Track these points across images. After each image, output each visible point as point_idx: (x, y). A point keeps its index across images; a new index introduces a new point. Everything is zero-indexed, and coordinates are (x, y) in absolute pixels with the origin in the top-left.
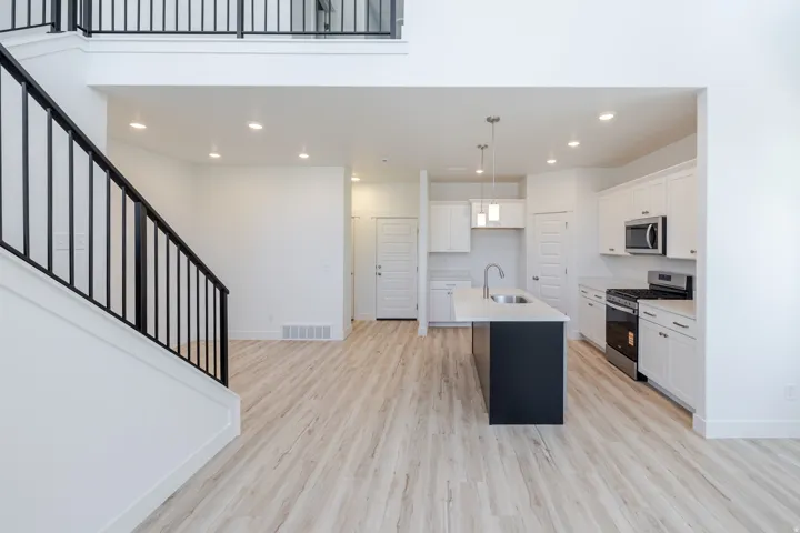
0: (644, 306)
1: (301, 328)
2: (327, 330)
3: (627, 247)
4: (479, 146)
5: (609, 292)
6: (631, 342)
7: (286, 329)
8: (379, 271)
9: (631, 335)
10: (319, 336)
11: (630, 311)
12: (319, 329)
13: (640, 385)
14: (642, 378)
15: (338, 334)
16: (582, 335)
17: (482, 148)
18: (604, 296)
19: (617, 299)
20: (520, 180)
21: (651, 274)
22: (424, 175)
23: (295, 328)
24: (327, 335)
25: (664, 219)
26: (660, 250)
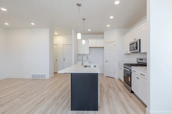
0: (133, 68)
1: (37, 75)
2: (44, 76)
3: (130, 51)
4: (83, 19)
5: (125, 64)
6: (129, 80)
7: (33, 76)
8: (64, 59)
9: (129, 78)
10: (42, 77)
11: (129, 70)
12: (42, 75)
13: (131, 94)
14: (132, 92)
15: (48, 77)
16: (119, 78)
17: (84, 19)
18: (123, 65)
19: (126, 67)
20: (102, 33)
21: (137, 59)
22: (73, 31)
23: (35, 75)
24: (45, 77)
25: (140, 40)
26: (138, 50)
